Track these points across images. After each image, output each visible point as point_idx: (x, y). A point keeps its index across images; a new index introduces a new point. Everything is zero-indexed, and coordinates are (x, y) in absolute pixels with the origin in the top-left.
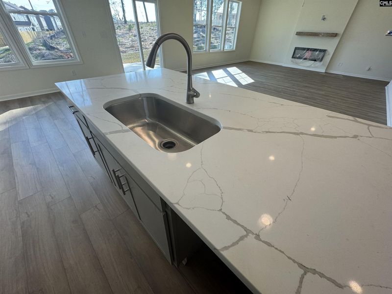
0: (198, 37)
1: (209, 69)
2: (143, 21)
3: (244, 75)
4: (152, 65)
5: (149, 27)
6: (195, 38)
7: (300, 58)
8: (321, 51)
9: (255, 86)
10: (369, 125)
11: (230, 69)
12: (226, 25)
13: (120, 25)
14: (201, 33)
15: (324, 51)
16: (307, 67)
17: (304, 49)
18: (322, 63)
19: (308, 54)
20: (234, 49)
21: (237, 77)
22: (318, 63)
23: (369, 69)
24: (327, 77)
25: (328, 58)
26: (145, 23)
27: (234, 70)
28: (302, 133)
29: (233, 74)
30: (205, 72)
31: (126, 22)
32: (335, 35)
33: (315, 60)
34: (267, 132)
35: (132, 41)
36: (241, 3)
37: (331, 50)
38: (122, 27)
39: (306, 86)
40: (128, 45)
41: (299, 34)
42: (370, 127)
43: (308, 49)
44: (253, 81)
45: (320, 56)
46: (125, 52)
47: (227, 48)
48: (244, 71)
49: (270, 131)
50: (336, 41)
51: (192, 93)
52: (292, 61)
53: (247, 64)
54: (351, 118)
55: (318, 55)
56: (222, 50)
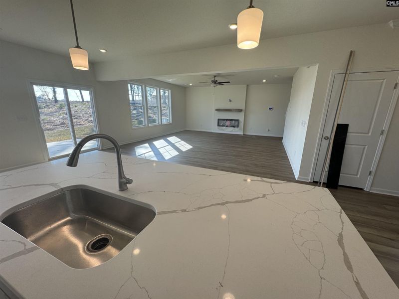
0: (137, 113)
1: (149, 140)
2: (78, 100)
3: (183, 143)
4: (74, 164)
5: (84, 106)
6: (135, 114)
7: (223, 126)
8: (235, 120)
9: (193, 151)
10: (271, 183)
11: (170, 139)
12: (161, 106)
13: (48, 104)
14: (140, 110)
15: (238, 120)
16: (231, 131)
17: (224, 120)
18: (239, 128)
19: (228, 123)
20: (171, 122)
21: (177, 145)
22: (236, 129)
23: (269, 130)
24: (245, 138)
25: (241, 125)
26: (80, 102)
27: (173, 139)
28: (227, 202)
29: (173, 143)
30: (146, 143)
31: (56, 101)
32: (241, 110)
33: (234, 127)
34: (199, 208)
35: (63, 118)
36: (170, 91)
37: (242, 119)
38: (51, 106)
39: (233, 147)
40: (58, 122)
41: (218, 110)
42: (272, 185)
43: (227, 120)
44: (192, 147)
45: (236, 123)
46: (53, 130)
47: (164, 122)
48: (182, 139)
49: (201, 206)
50: (242, 114)
51: (124, 180)
52: (219, 128)
53: (184, 133)
54: (259, 178)
55: (235, 123)
56: (160, 123)
